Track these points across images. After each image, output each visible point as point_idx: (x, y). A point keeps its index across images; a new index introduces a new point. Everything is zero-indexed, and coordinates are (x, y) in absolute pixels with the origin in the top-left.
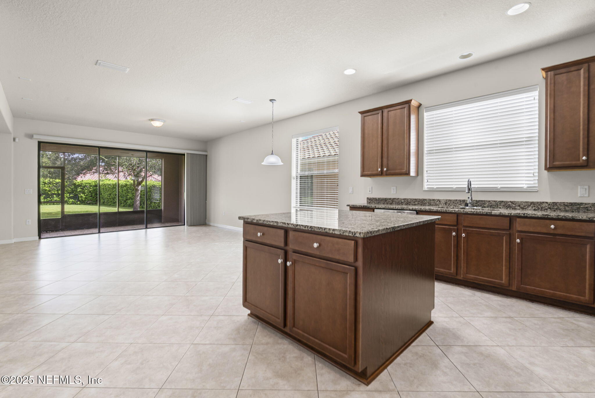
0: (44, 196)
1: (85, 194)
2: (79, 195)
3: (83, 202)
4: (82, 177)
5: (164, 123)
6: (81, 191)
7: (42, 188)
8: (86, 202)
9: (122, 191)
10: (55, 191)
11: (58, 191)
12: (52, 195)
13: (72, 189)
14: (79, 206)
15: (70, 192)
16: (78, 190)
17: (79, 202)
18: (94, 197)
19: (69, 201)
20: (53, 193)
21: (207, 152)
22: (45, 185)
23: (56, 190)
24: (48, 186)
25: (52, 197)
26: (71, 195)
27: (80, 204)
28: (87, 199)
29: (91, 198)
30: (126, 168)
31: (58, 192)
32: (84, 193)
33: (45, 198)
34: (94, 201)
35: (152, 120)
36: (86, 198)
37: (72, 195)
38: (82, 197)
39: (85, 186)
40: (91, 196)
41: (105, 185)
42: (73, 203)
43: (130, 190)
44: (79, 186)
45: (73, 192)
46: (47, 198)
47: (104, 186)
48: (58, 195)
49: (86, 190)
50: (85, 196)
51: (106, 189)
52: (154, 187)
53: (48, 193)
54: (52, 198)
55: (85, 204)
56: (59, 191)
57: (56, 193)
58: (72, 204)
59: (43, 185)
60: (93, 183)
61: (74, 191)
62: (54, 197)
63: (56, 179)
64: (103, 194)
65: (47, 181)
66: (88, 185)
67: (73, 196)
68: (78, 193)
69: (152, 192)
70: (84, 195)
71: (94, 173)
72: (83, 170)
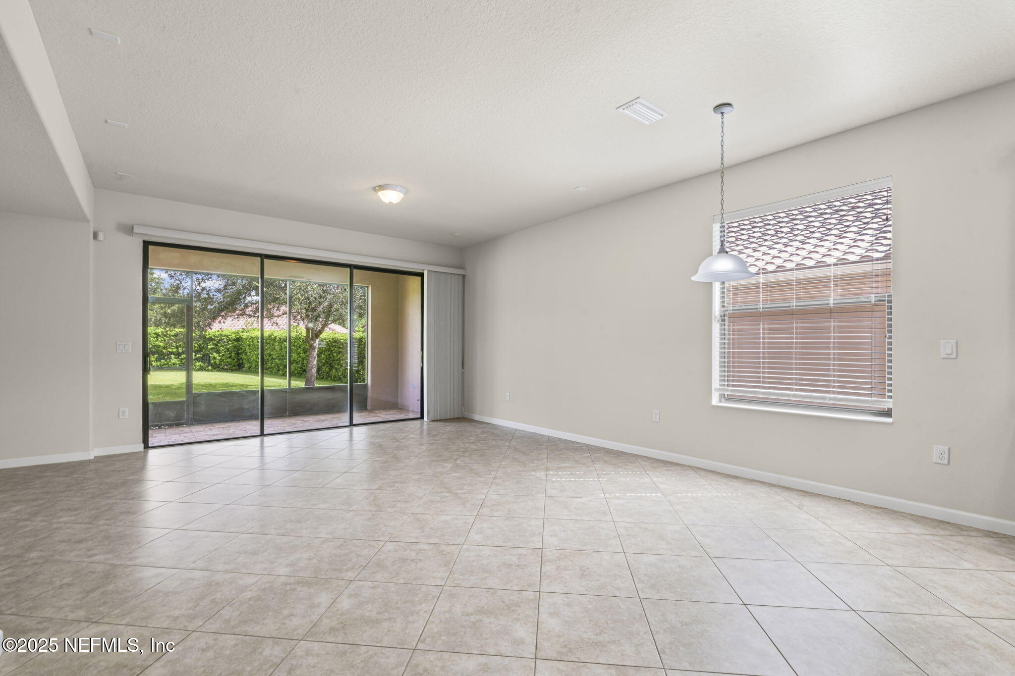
0: (155, 356)
1: (220, 353)
2: (211, 355)
3: (217, 367)
4: (220, 322)
5: (405, 195)
6: (214, 348)
7: (154, 343)
8: (221, 367)
9: (281, 350)
10: (173, 349)
11: (177, 348)
12: (168, 355)
13: (200, 345)
14: (211, 373)
15: (197, 351)
16: (209, 347)
17: (210, 367)
18: (233, 359)
19: (195, 366)
20: (169, 351)
21: (465, 269)
22: (157, 337)
23: (174, 346)
24: (162, 340)
25: (168, 358)
26: (197, 355)
27: (212, 371)
28: (223, 361)
29: (229, 360)
30: (300, 304)
31: (178, 350)
32: (218, 352)
33: (157, 360)
34: (234, 366)
35: (382, 187)
36: (221, 361)
37: (199, 355)
38: (214, 358)
39: (220, 340)
40: (230, 357)
41: (251, 338)
42: (201, 369)
43: (294, 348)
44: (211, 339)
45: (201, 351)
46: (161, 359)
47: (251, 340)
48: (178, 355)
49: (221, 346)
50: (220, 358)
51: (253, 345)
52: (335, 342)
53: (162, 351)
54: (168, 360)
55: (220, 371)
56: (180, 348)
57: (175, 352)
58: (200, 371)
59: (155, 338)
60: (233, 335)
61: (203, 348)
62: (171, 359)
63: (174, 326)
64: (248, 354)
65: (160, 330)
66: (225, 338)
67: (202, 357)
68: (209, 351)
69: (331, 351)
70: (219, 356)
71: (239, 315)
72: (222, 310)
